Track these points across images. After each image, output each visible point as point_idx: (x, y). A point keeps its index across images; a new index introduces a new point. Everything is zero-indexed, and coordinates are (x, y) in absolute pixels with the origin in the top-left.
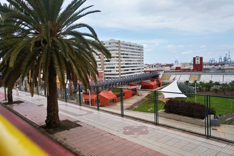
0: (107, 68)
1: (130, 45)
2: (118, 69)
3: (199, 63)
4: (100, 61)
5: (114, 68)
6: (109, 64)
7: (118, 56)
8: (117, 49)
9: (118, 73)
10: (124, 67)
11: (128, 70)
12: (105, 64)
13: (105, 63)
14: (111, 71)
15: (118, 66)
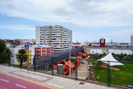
0: (53, 44)
1: (67, 30)
2: (61, 45)
3: (103, 42)
4: (49, 39)
5: (59, 44)
6: (55, 41)
7: (61, 36)
8: (61, 31)
9: (61, 47)
10: (64, 44)
11: (65, 46)
12: (52, 42)
13: (52, 40)
14: (56, 46)
15: (61, 43)
